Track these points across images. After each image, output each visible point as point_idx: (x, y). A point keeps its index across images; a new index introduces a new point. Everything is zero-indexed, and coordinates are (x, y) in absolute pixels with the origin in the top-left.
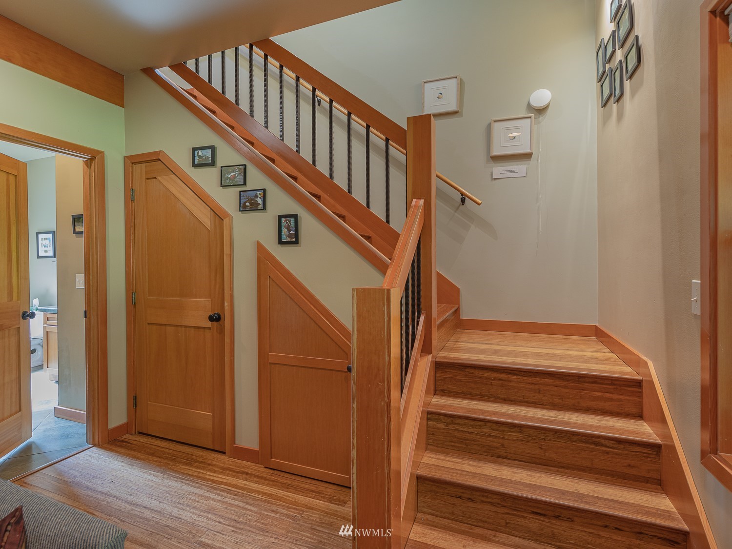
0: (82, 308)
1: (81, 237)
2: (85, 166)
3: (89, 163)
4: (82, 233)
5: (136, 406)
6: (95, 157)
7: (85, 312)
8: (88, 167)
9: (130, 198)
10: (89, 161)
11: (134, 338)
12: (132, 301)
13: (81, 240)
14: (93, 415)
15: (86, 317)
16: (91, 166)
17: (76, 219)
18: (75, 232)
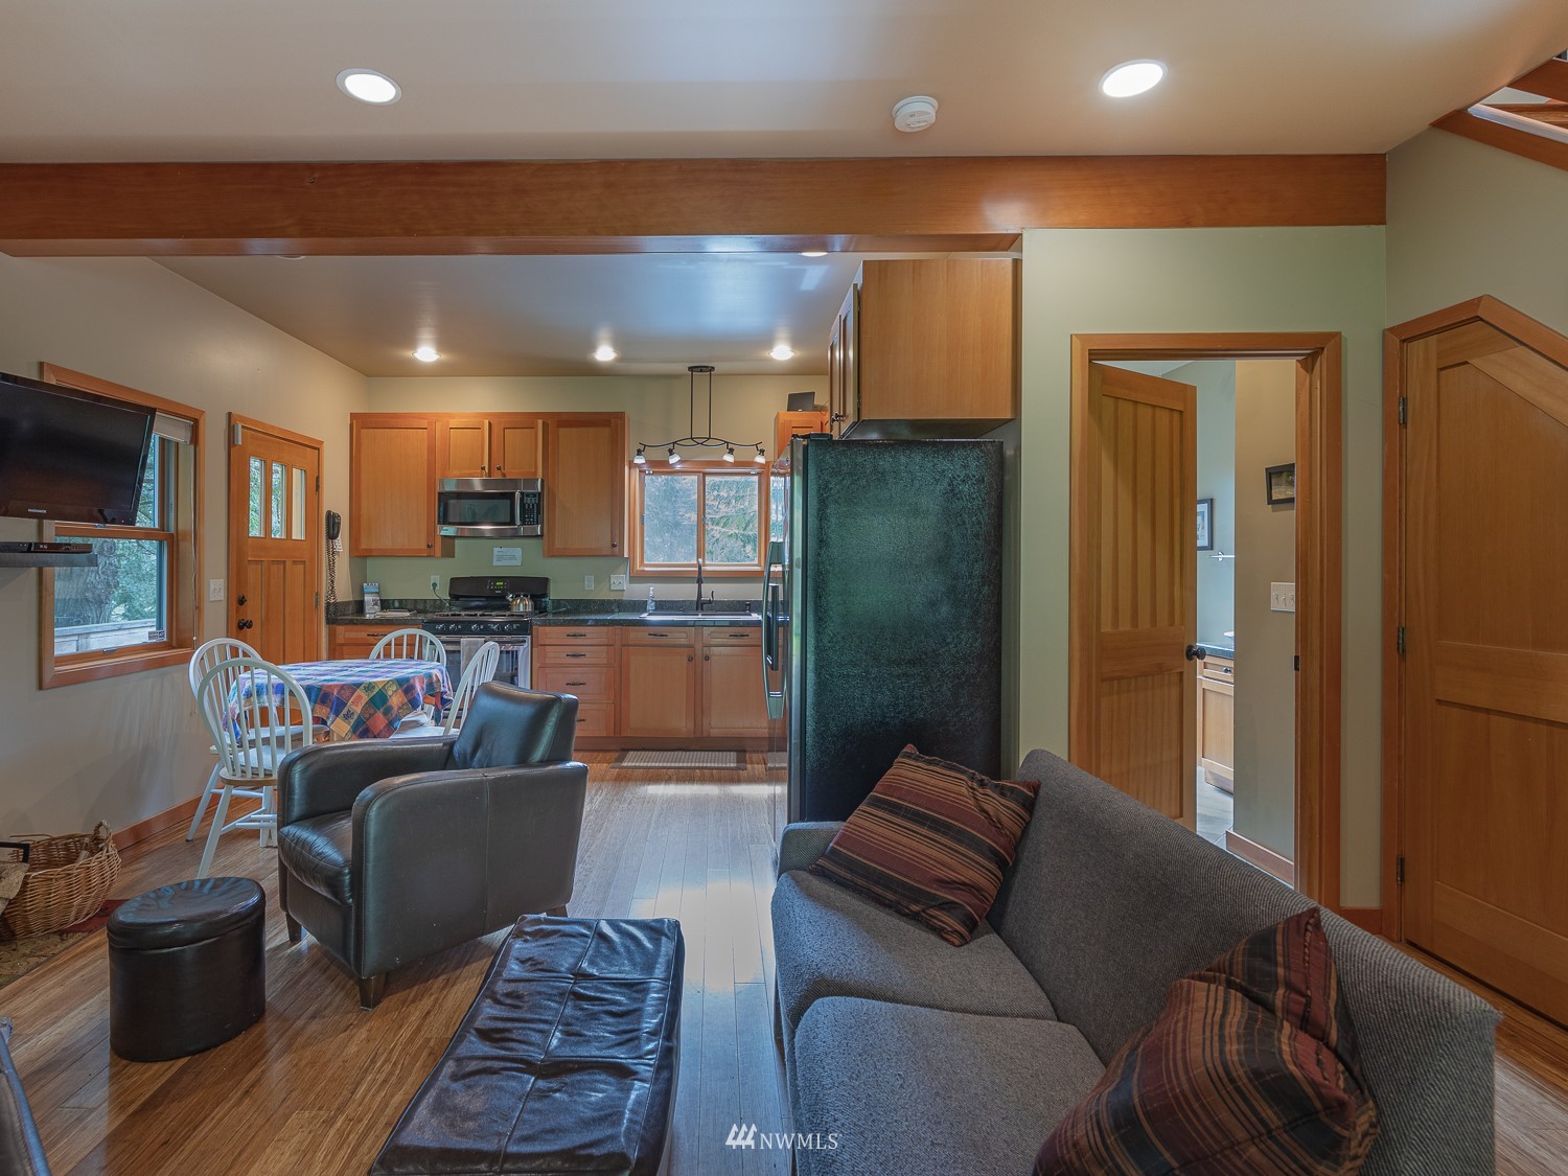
0: (1291, 651)
1: (1291, 512)
2: (1302, 371)
3: (1308, 364)
4: (1291, 500)
5: (1402, 880)
6: (1323, 349)
7: (1297, 658)
8: (1306, 370)
9: (1398, 417)
10: (1309, 360)
11: (1400, 727)
12: (1398, 645)
13: (1289, 516)
14: (1310, 867)
15: (1297, 669)
16: (1313, 369)
17: (1275, 474)
18: (1271, 501)
